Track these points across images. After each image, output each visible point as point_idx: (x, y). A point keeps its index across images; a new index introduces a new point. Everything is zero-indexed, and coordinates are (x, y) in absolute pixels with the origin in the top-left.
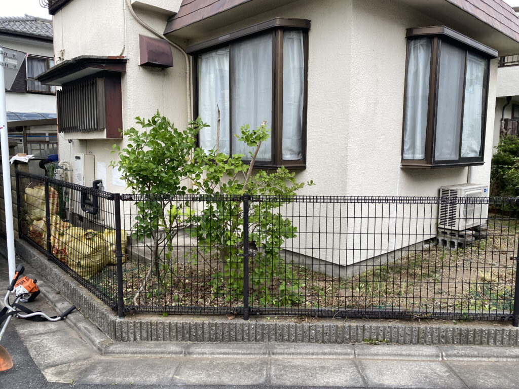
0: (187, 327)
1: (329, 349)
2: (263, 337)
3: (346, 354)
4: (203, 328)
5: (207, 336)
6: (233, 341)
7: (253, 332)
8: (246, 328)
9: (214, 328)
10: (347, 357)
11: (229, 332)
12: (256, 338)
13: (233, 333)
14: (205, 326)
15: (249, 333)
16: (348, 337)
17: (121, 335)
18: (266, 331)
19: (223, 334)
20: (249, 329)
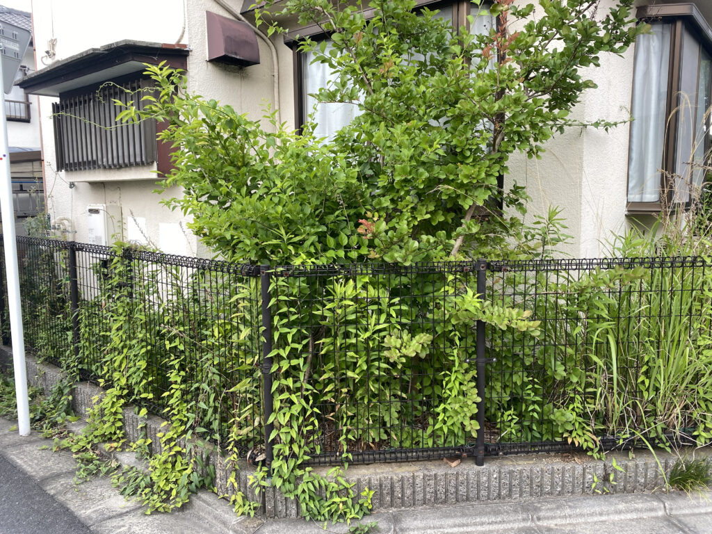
0: (387, 483)
1: (624, 504)
2: (510, 490)
3: (652, 510)
4: (414, 485)
5: (420, 497)
6: (463, 500)
7: (494, 483)
8: (485, 478)
9: (432, 482)
10: (653, 514)
11: (456, 488)
12: (499, 494)
13: (462, 489)
14: (418, 481)
15: (489, 487)
16: (643, 480)
17: (275, 507)
18: (517, 482)
19: (447, 491)
20: (489, 480)
